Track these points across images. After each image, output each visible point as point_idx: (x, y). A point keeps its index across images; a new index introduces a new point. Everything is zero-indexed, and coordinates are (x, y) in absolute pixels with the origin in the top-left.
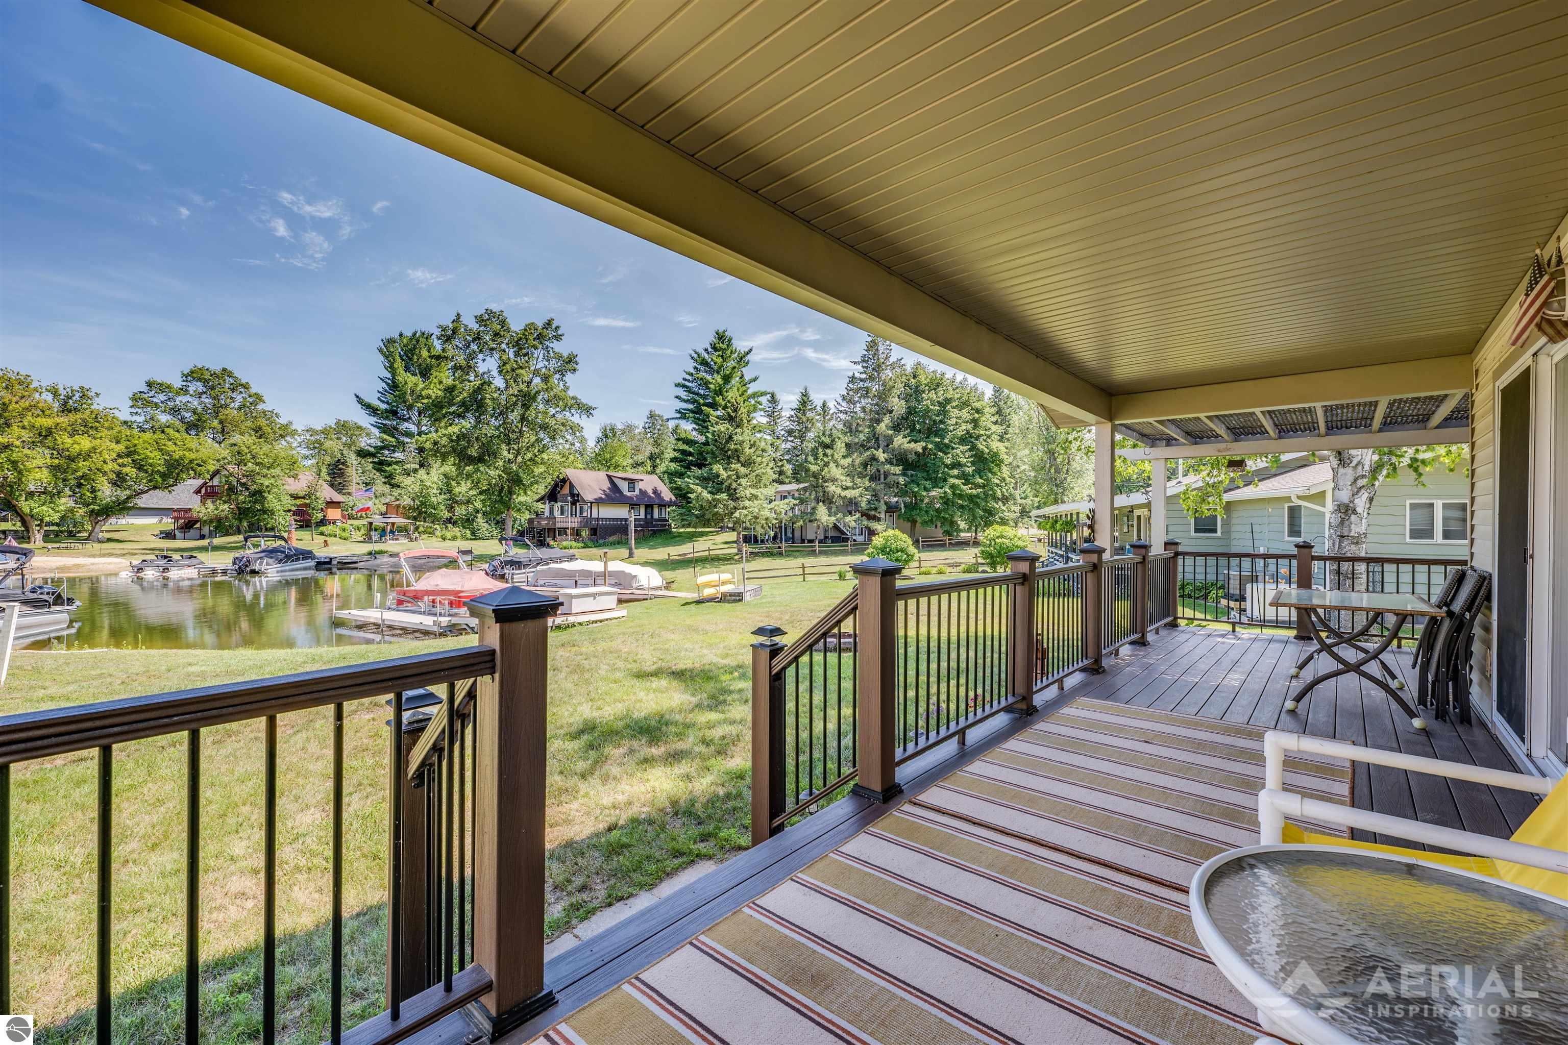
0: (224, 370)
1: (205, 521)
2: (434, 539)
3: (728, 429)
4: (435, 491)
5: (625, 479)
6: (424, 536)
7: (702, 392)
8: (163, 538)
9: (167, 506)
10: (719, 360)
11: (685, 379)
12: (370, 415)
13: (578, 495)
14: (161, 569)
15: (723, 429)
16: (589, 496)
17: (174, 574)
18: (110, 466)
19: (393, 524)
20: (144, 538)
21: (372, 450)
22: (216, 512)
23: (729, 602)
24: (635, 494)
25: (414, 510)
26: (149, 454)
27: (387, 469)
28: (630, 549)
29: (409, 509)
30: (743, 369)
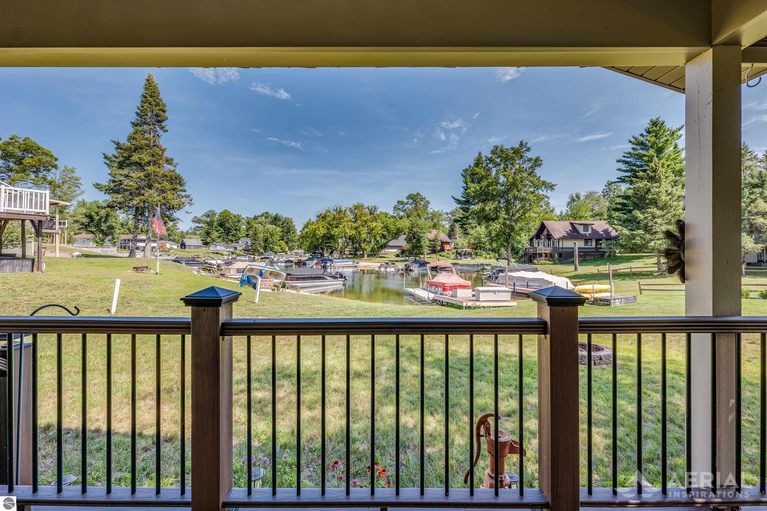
0: (418, 193)
2: (482, 258)
3: (647, 185)
4: (483, 236)
5: (581, 224)
6: (478, 257)
7: (638, 163)
8: (396, 257)
10: (653, 139)
11: (624, 157)
12: (458, 204)
13: (551, 235)
15: (641, 186)
16: (556, 235)
17: (388, 270)
18: (381, 232)
19: (466, 251)
20: (391, 257)
21: (460, 219)
22: (408, 247)
23: (599, 305)
24: (589, 233)
25: (475, 245)
26: (391, 227)
27: (465, 227)
28: (576, 266)
29: (473, 244)
30: (676, 141)
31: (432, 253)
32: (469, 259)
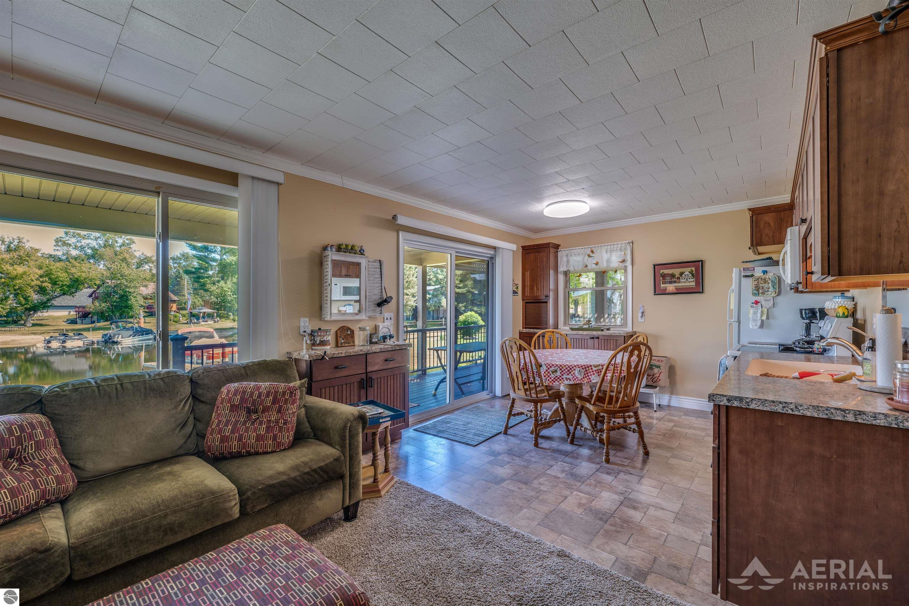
1: (94, 313)
2: (229, 321)
4: (229, 293)
6: (223, 319)
8: (69, 323)
9: (73, 305)
14: (61, 342)
17: (69, 344)
18: (35, 282)
19: (205, 313)
20: (58, 324)
21: (193, 270)
22: (100, 308)
25: (218, 304)
26: (60, 275)
27: (202, 281)
29: (215, 304)
31: (149, 315)
32: (211, 322)
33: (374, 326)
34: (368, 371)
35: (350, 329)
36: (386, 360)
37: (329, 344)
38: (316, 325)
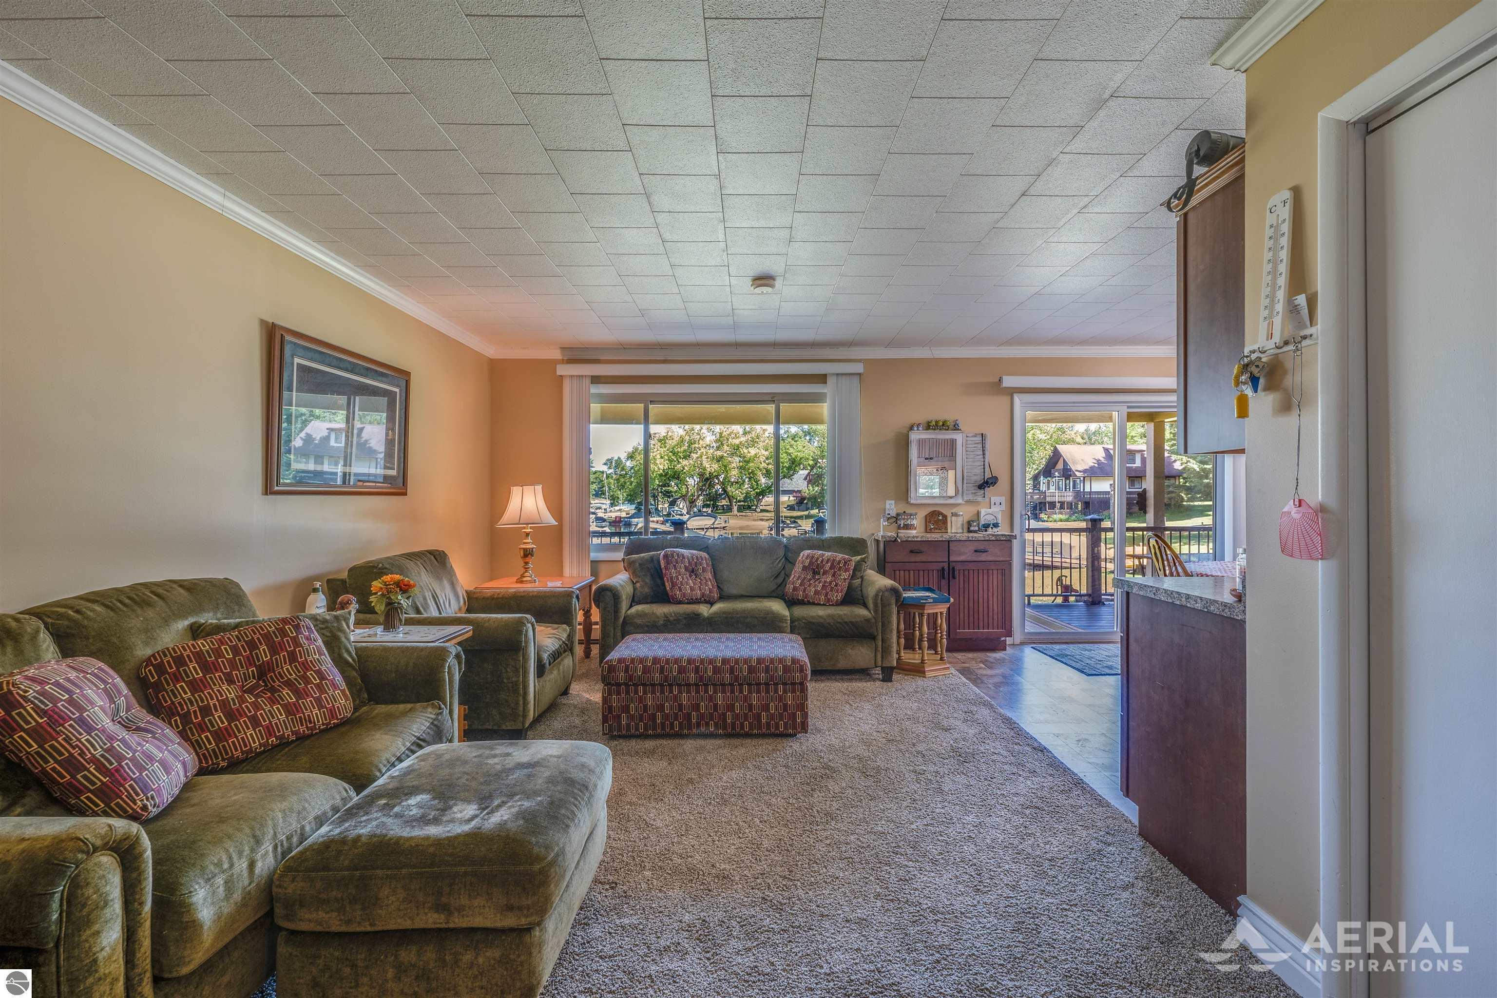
1: (808, 498)
8: (789, 510)
9: (792, 489)
13: (1070, 470)
16: (1080, 470)
22: (813, 492)
24: (1136, 465)
33: (976, 512)
34: (951, 560)
35: (942, 514)
36: (976, 551)
37: (915, 529)
38: (902, 507)
